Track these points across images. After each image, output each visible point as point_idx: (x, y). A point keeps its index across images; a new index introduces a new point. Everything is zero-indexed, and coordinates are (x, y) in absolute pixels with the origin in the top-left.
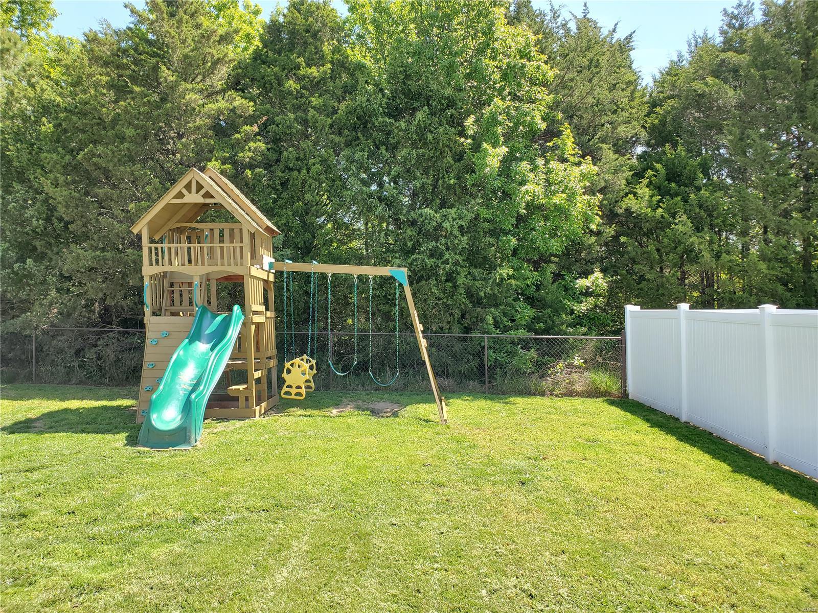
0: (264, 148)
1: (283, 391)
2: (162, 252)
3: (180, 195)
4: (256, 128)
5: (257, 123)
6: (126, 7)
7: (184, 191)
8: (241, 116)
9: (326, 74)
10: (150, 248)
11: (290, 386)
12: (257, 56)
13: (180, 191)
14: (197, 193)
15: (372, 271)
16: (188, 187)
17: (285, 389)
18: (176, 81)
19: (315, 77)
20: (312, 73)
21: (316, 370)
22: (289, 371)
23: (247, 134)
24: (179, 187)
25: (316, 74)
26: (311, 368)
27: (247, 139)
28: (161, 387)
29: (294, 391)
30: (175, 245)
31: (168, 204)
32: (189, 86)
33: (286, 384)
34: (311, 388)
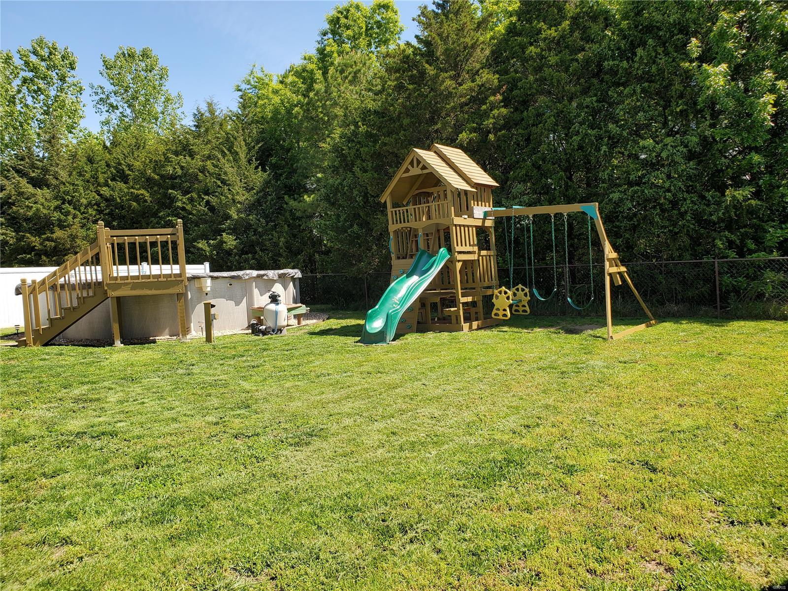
0: (505, 112)
1: (493, 313)
2: (400, 213)
3: (407, 170)
4: (499, 97)
5: (499, 93)
6: (413, 20)
7: (410, 167)
8: (490, 89)
9: (564, 31)
10: (392, 212)
11: (498, 309)
12: (511, 30)
13: (407, 168)
14: (417, 167)
15: (566, 209)
16: (412, 163)
17: (494, 311)
18: (436, 74)
19: (554, 38)
20: (551, 34)
21: (530, 296)
22: (497, 297)
23: (491, 103)
24: (406, 164)
25: (554, 34)
26: (526, 295)
27: (493, 107)
28: (377, 307)
29: (501, 313)
30: (418, 206)
31: (400, 178)
32: (446, 75)
33: (495, 308)
34: (526, 312)
